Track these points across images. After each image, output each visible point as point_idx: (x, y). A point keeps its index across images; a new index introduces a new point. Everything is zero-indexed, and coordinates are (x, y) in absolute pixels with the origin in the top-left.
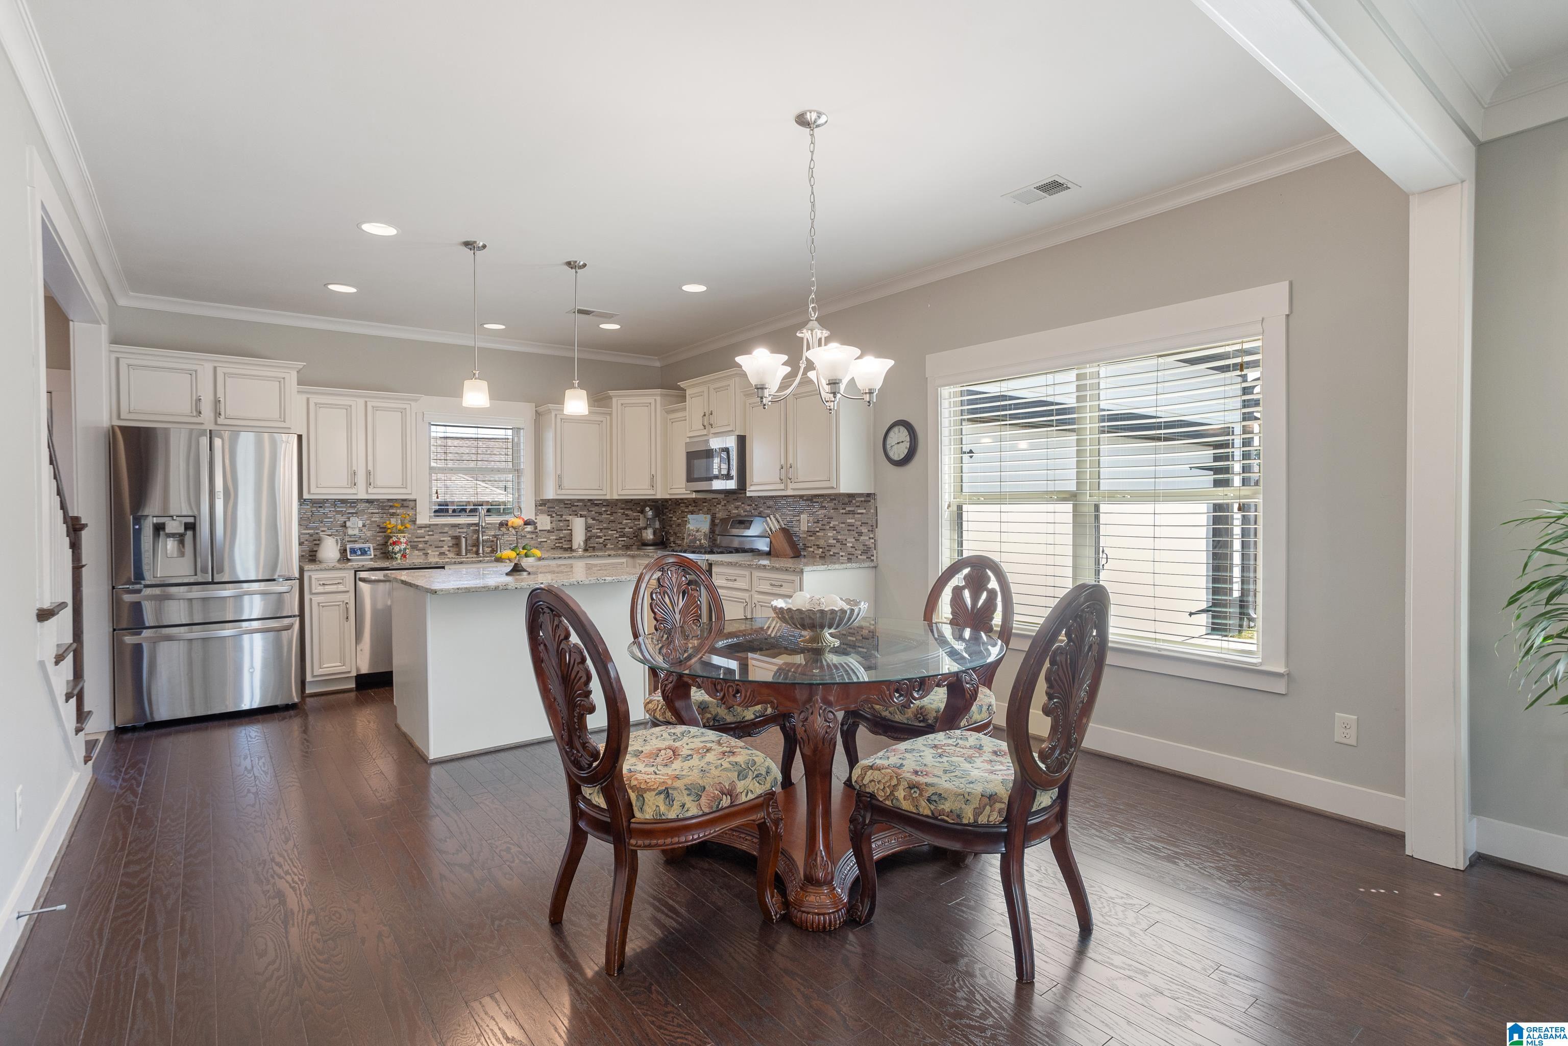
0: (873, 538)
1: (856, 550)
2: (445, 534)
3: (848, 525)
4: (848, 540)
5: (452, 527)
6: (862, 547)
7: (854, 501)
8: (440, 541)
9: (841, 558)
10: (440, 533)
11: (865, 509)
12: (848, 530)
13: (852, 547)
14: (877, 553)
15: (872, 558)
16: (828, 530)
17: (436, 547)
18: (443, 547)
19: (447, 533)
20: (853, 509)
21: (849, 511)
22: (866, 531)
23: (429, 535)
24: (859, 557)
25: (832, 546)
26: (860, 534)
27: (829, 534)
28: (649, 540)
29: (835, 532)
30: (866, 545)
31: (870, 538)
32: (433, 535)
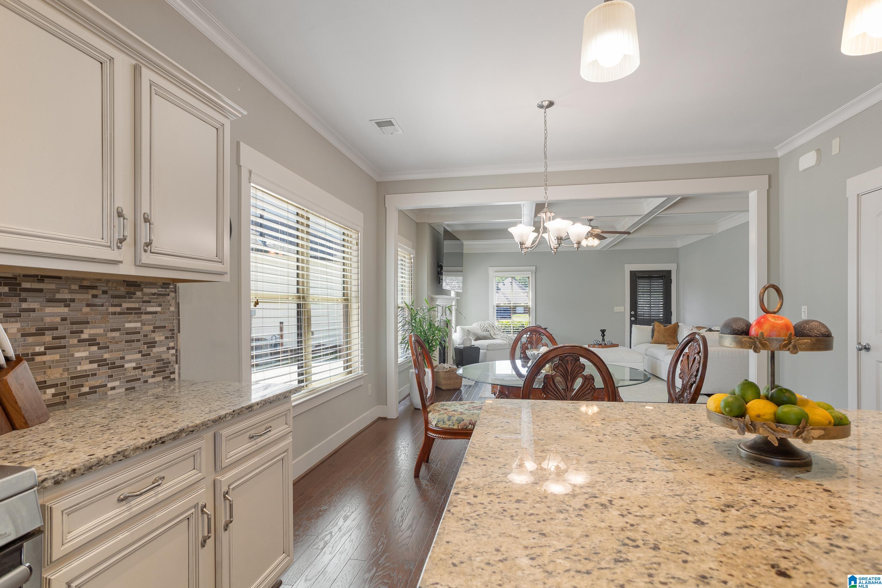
0: (173, 348)
1: (144, 370)
3: (127, 334)
4: (127, 358)
6: (155, 365)
7: (139, 294)
9: (110, 393)
11: (160, 305)
12: (127, 342)
13: (135, 368)
14: (179, 369)
15: (172, 376)
16: (74, 346)
20: (136, 305)
21: (128, 309)
22: (163, 338)
24: (150, 380)
25: (88, 376)
26: (152, 344)
27: (77, 355)
29: (95, 348)
30: (163, 360)
31: (169, 349)
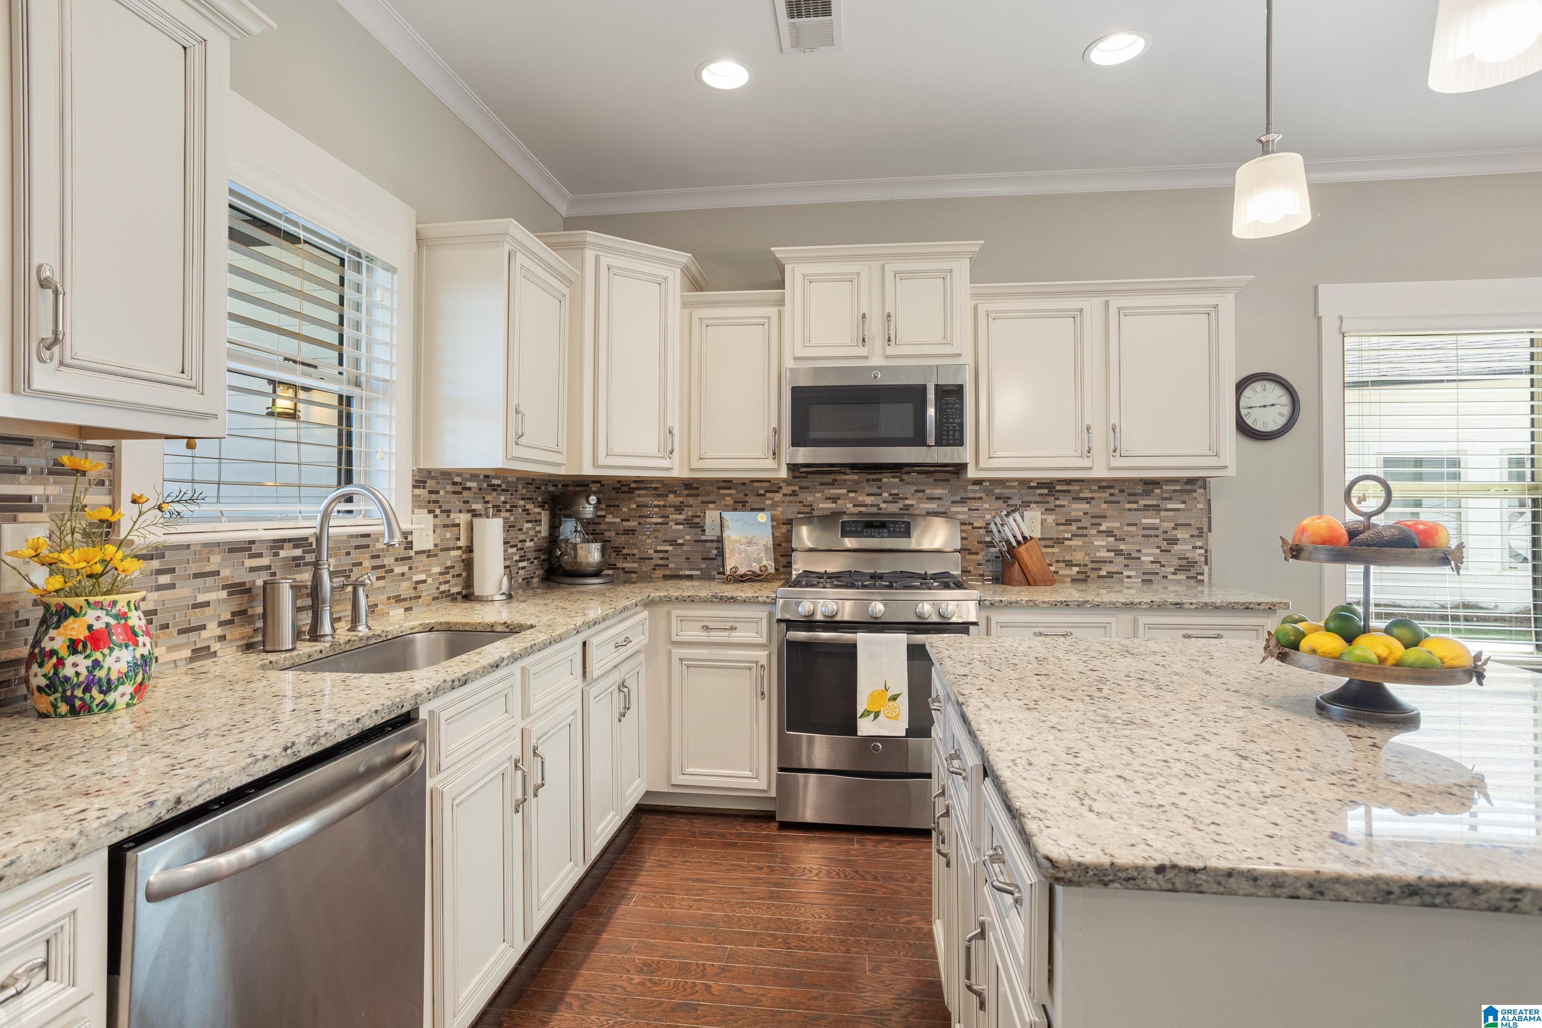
0: (1201, 548)
1: (1164, 566)
2: (210, 581)
3: (1144, 529)
4: (1143, 551)
5: (231, 550)
6: (1176, 562)
7: (1157, 491)
8: (196, 606)
9: (1126, 580)
10: (197, 576)
11: (1184, 502)
12: (1143, 536)
13: (1152, 562)
14: (1210, 570)
15: (1199, 577)
16: (1093, 535)
17: (181, 632)
18: (204, 627)
19: (217, 573)
20: (1155, 503)
21: (1145, 506)
22: (1187, 536)
23: (160, 588)
24: (1170, 577)
25: (1105, 562)
26: (1174, 541)
27: (1096, 543)
28: (588, 564)
29: (1112, 539)
30: (1187, 558)
31: (1195, 548)
32: (172, 586)
